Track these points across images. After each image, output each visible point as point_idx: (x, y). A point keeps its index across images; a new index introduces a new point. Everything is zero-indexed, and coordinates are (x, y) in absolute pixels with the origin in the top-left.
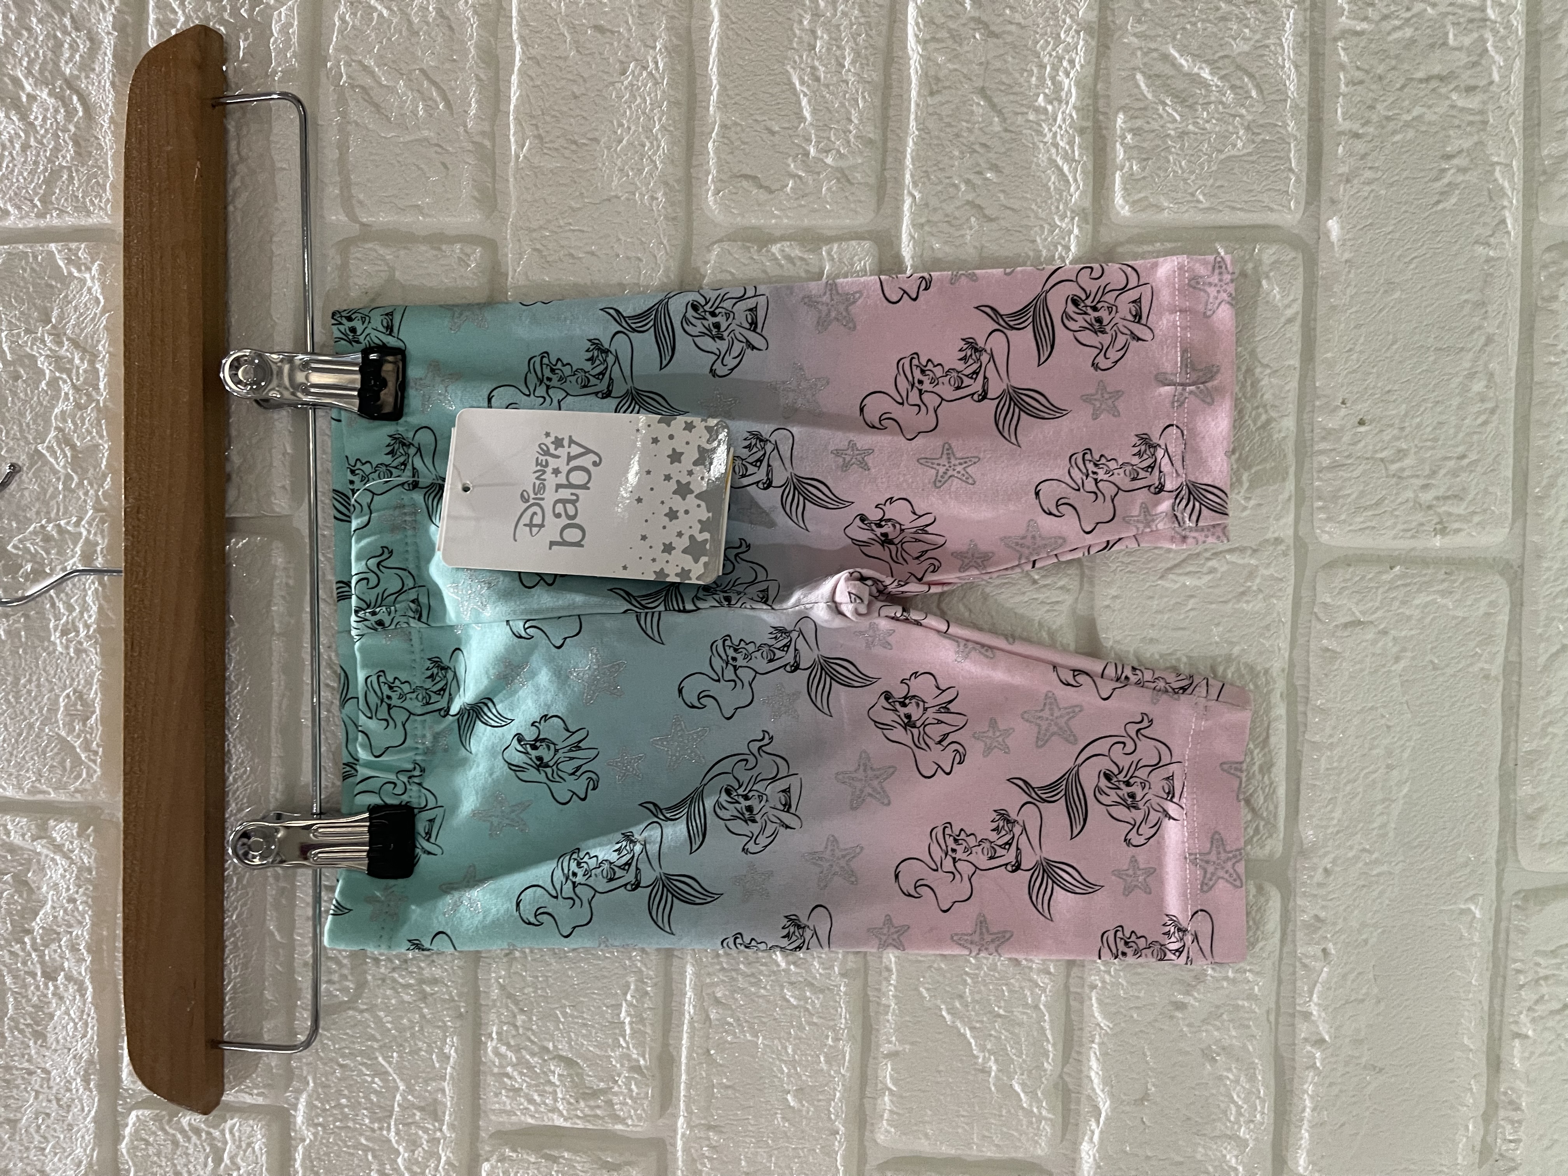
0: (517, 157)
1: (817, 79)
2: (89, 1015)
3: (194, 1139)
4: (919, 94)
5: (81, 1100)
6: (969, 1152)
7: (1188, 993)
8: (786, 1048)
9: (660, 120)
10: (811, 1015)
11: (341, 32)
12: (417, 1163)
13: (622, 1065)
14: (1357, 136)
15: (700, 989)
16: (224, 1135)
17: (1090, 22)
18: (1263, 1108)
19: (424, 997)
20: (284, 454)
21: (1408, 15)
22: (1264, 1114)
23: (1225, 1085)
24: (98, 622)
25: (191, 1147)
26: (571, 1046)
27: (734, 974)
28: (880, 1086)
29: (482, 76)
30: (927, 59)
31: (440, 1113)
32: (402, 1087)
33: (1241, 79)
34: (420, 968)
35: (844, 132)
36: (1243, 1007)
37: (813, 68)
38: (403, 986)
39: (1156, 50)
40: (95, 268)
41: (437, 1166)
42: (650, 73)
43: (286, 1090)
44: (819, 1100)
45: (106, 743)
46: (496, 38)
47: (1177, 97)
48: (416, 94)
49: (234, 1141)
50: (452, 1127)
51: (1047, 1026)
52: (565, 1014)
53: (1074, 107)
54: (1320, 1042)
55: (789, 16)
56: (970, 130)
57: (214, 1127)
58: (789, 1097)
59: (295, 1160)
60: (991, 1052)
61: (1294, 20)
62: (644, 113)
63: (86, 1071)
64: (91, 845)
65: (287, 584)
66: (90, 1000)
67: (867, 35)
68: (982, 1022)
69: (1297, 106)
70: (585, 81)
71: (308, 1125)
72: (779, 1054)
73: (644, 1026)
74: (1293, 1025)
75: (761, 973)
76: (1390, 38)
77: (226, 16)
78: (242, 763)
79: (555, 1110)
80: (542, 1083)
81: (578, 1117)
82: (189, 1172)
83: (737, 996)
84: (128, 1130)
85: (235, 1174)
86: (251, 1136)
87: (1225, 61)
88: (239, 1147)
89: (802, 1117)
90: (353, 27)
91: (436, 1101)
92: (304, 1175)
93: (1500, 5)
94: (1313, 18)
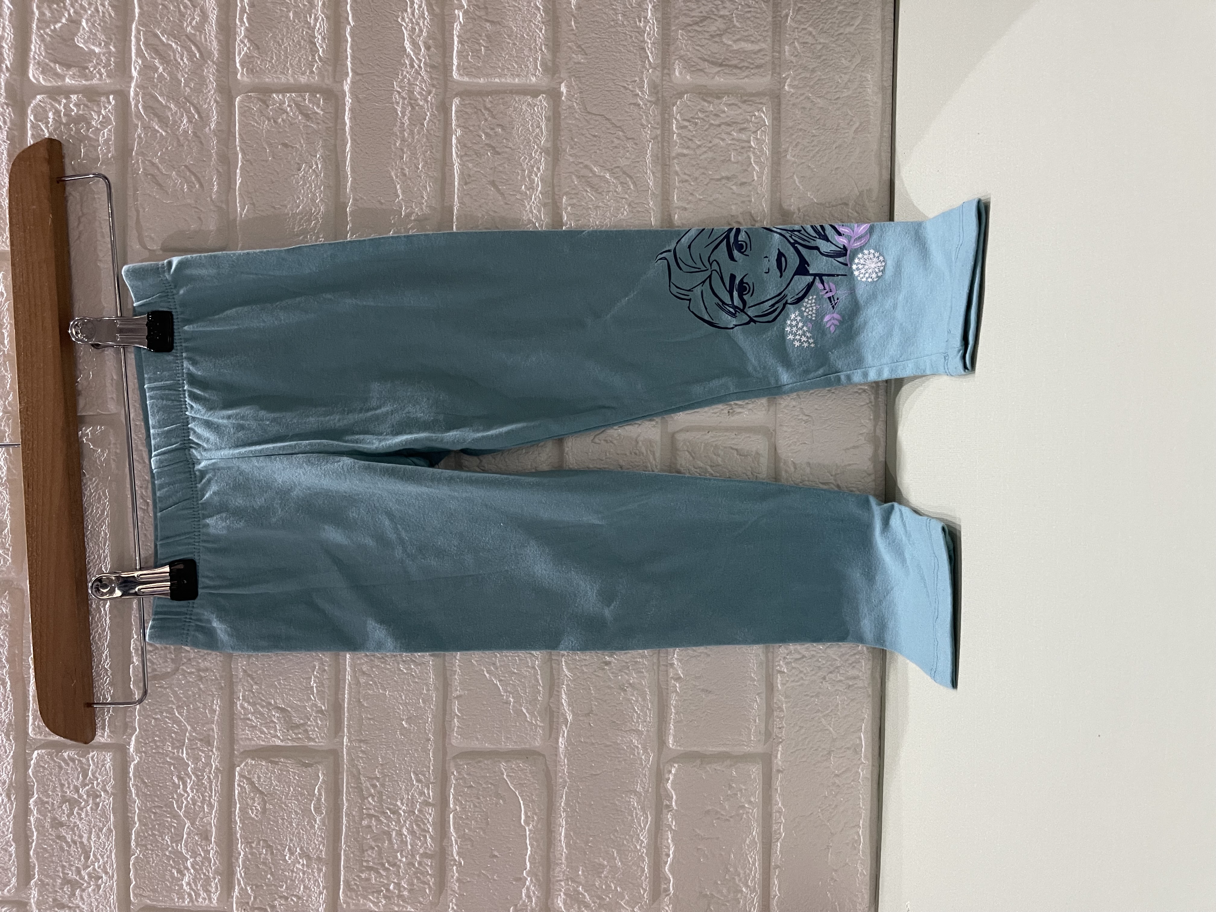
0: (241, 215)
1: (405, 175)
2: (8, 697)
3: (71, 764)
4: (459, 184)
5: (5, 747)
6: (499, 746)
8: (401, 696)
9: (320, 196)
10: (414, 677)
11: (139, 144)
12: (199, 770)
13: (312, 710)
14: (686, 209)
15: (353, 666)
16: (89, 761)
17: (547, 148)
18: (650, 714)
19: (201, 678)
20: (112, 380)
21: (710, 145)
22: (651, 717)
23: (631, 703)
24: (7, 475)
25: (70, 768)
26: (284, 702)
28: (453, 714)
29: (221, 170)
30: (462, 165)
31: (211, 741)
32: (189, 728)
33: (625, 179)
34: (198, 663)
35: (420, 204)
36: (640, 662)
37: (402, 169)
38: (189, 673)
39: (582, 163)
41: (211, 770)
42: (314, 170)
43: (124, 735)
44: (420, 723)
45: (14, 544)
46: (227, 148)
47: (593, 188)
48: (183, 180)
49: (94, 764)
50: (218, 749)
51: (539, 677)
52: (280, 684)
53: (541, 192)
54: (678, 679)
55: (390, 141)
56: (487, 204)
57: (83, 756)
58: (404, 723)
59: (130, 772)
60: (510, 693)
61: (652, 148)
62: (311, 192)
63: (7, 730)
64: (7, 602)
65: (116, 452)
66: (8, 689)
67: (431, 152)
68: (505, 677)
69: (654, 194)
70: (278, 174)
71: (137, 752)
72: (397, 699)
73: (324, 688)
74: (667, 671)
76: (701, 158)
77: (72, 133)
79: (276, 736)
80: (269, 724)
81: (288, 739)
82: (69, 783)
83: (374, 670)
84: (32, 762)
85: (95, 782)
86: (104, 760)
87: (617, 169)
88: (97, 767)
89: (411, 733)
90: (146, 142)
91: (209, 735)
92: (135, 781)
93: (757, 139)
94: (663, 146)
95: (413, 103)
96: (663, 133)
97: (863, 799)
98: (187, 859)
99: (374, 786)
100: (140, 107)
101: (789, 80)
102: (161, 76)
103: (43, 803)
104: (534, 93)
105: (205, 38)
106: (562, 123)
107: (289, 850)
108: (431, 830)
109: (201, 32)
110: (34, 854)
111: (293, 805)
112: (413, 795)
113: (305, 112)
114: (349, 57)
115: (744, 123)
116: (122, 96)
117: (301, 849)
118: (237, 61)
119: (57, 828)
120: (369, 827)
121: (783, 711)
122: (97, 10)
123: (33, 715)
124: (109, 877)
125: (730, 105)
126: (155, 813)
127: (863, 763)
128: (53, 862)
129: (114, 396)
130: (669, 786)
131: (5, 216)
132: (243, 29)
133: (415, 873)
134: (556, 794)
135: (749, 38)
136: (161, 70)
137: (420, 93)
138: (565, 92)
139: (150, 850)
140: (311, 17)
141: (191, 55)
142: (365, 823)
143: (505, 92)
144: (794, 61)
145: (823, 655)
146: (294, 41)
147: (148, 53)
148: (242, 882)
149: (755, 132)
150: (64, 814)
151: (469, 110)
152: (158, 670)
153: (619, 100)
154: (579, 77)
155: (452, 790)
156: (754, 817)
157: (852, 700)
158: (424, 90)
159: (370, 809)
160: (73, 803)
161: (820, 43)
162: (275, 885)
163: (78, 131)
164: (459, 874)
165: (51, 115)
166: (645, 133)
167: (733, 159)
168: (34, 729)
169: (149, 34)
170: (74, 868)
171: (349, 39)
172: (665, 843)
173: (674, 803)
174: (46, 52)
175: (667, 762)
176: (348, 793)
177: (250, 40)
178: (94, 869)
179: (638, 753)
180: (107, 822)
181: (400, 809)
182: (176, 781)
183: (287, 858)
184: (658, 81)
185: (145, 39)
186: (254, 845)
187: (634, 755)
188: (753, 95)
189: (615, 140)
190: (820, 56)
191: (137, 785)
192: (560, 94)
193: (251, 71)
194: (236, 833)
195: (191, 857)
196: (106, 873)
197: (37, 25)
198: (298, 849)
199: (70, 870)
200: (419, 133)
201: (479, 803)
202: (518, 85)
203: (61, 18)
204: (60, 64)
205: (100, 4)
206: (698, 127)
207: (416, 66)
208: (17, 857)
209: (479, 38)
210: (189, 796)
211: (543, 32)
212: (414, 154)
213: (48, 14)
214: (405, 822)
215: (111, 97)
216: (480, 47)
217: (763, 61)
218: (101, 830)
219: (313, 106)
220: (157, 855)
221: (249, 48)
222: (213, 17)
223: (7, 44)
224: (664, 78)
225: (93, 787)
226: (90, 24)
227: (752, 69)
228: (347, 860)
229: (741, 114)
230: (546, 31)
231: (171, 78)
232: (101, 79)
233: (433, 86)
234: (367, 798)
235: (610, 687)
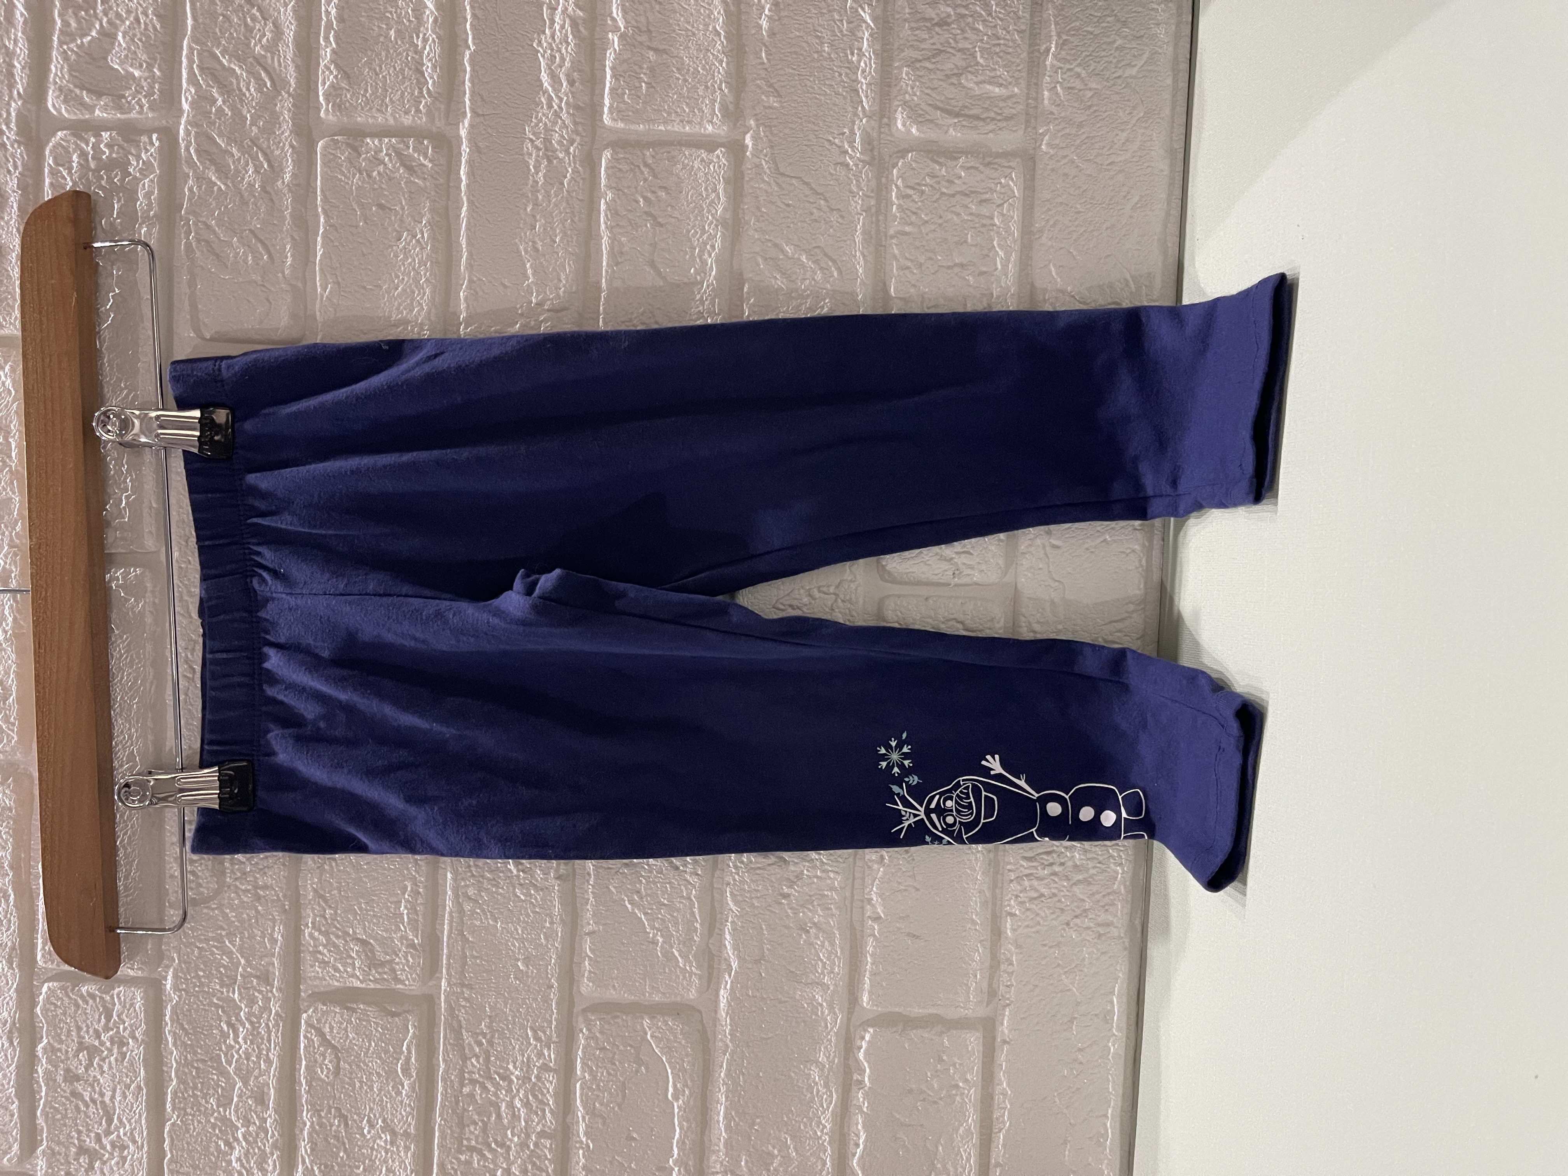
0: (322, 296)
1: (537, 250)
2: (11, 914)
3: (91, 1002)
4: (608, 263)
5: (6, 977)
6: (642, 998)
7: (791, 887)
8: (516, 929)
9: (425, 274)
10: (534, 905)
11: (190, 199)
12: (255, 1015)
13: (402, 944)
15: (456, 889)
16: (113, 999)
17: (725, 219)
18: (839, 963)
19: (258, 898)
21: (940, 221)
22: (840, 967)
23: (815, 948)
24: (13, 628)
25: (89, 1007)
26: (365, 931)
27: (481, 879)
28: (584, 955)
29: (297, 238)
30: (613, 239)
31: (271, 980)
32: (243, 961)
33: (827, 262)
34: (256, 878)
35: (556, 289)
36: (827, 896)
37: (534, 242)
38: (243, 891)
39: (770, 240)
40: (7, 368)
41: (269, 1016)
42: (418, 241)
43: (159, 967)
44: (540, 965)
45: (21, 717)
46: (306, 208)
47: (784, 274)
48: (246, 248)
49: (120, 1004)
50: (280, 989)
51: (696, 910)
52: (360, 909)
53: (715, 278)
54: (877, 919)
55: (518, 204)
57: (107, 993)
58: (519, 964)
59: (166, 1015)
60: (658, 930)
61: (863, 223)
62: (414, 269)
63: (10, 956)
64: (11, 791)
65: (154, 603)
66: (12, 903)
67: (572, 221)
68: (652, 909)
69: (864, 283)
70: (371, 243)
71: (175, 990)
72: (511, 933)
73: (418, 916)
74: (861, 908)
75: (499, 877)
76: (928, 238)
77: (103, 183)
78: (122, 731)
79: (353, 975)
80: (345, 957)
81: (370, 980)
82: (87, 1026)
83: (483, 894)
84: (41, 997)
85: (121, 1027)
86: (133, 998)
87: (816, 250)
88: (124, 1007)
89: (528, 977)
90: (199, 196)
91: (268, 971)
92: (172, 1026)
93: (1003, 215)
94: (878, 221)
95: (549, 154)
96: (879, 203)
97: (1114, 1082)
98: (237, 1129)
99: (480, 1044)
100: (192, 151)
101: (1047, 137)
102: (220, 110)
103: (54, 1050)
104: (710, 144)
105: (279, 61)
106: (746, 186)
107: (369, 1121)
108: (551, 1103)
109: (273, 54)
110: (41, 1115)
111: (375, 1065)
112: (529, 1056)
113: (408, 163)
114: (467, 92)
115: (987, 193)
116: (169, 136)
117: (384, 1121)
118: (321, 93)
119: (71, 1083)
120: (471, 1095)
121: (1011, 964)
122: (137, 20)
123: (42, 938)
124: (138, 1147)
125: (969, 168)
126: (197, 1069)
127: (1114, 1035)
128: (65, 1125)
129: (154, 530)
130: (861, 1055)
131: (14, 289)
132: (328, 50)
133: (529, 1157)
134: (714, 1062)
135: (996, 80)
136: (220, 102)
137: (560, 143)
138: (750, 146)
139: (190, 1114)
140: (418, 37)
141: (261, 84)
142: (466, 1090)
143: (671, 144)
144: (1055, 112)
145: (1068, 893)
146: (395, 69)
147: (203, 79)
148: (307, 1161)
149: (1002, 205)
150: (81, 1065)
151: (625, 167)
152: (204, 885)
153: (821, 158)
154: (770, 127)
155: (580, 1053)
156: (970, 1101)
157: (1102, 953)
158: (565, 139)
159: (474, 1073)
160: (93, 1051)
161: (1090, 89)
162: (350, 1167)
163: (110, 180)
164: (586, 1160)
165: (75, 157)
166: (856, 202)
167: (969, 240)
168: (43, 956)
169: (206, 54)
170: (93, 1135)
171: (468, 69)
172: (853, 1129)
173: (866, 1079)
174: (71, 75)
175: (860, 1025)
176: (445, 1050)
177: (337, 67)
178: (118, 1136)
179: (823, 1013)
180: (136, 1078)
181: (512, 1074)
182: (225, 1028)
183: (365, 1131)
184: (875, 135)
185: (200, 60)
186: (323, 1114)
187: (817, 1015)
188: (998, 155)
189: (815, 211)
190: (1090, 107)
191: (175, 1033)
192: (744, 147)
193: (339, 107)
194: (301, 1097)
195: (242, 1126)
196: (134, 1142)
197: (58, 38)
198: (380, 1121)
199: (88, 1136)
200: (556, 196)
201: (614, 1070)
202: (688, 135)
203: (90, 30)
204: (89, 91)
205: (142, 13)
206: (924, 197)
207: (556, 107)
208: (20, 1117)
209: (638, 70)
210: (241, 1048)
211: (724, 65)
212: (550, 223)
213: (74, 24)
214: (518, 1091)
215: (155, 136)
216: (640, 83)
217: (1014, 112)
218: (128, 1087)
219: (419, 155)
220: (199, 1122)
221: (336, 77)
222: (290, 34)
223: (20, 63)
224: (882, 130)
225: (118, 1032)
226: (128, 38)
227: (999, 121)
228: (443, 1137)
229: (983, 181)
230: (728, 64)
231: (233, 114)
232: (141, 112)
233: (577, 133)
234: (470, 1059)
235: (787, 927)
